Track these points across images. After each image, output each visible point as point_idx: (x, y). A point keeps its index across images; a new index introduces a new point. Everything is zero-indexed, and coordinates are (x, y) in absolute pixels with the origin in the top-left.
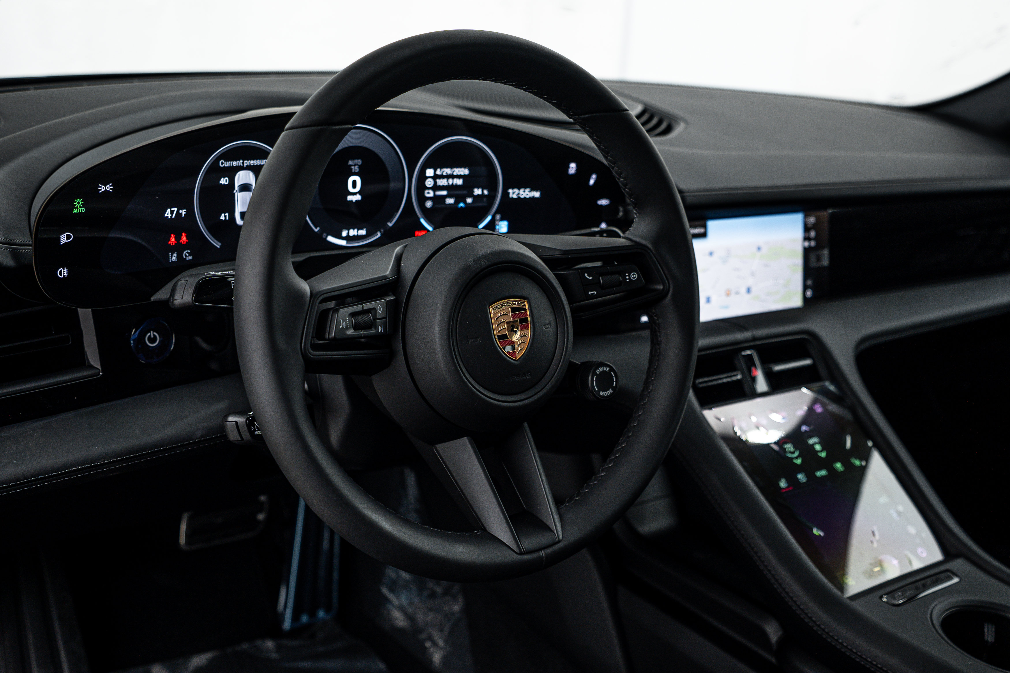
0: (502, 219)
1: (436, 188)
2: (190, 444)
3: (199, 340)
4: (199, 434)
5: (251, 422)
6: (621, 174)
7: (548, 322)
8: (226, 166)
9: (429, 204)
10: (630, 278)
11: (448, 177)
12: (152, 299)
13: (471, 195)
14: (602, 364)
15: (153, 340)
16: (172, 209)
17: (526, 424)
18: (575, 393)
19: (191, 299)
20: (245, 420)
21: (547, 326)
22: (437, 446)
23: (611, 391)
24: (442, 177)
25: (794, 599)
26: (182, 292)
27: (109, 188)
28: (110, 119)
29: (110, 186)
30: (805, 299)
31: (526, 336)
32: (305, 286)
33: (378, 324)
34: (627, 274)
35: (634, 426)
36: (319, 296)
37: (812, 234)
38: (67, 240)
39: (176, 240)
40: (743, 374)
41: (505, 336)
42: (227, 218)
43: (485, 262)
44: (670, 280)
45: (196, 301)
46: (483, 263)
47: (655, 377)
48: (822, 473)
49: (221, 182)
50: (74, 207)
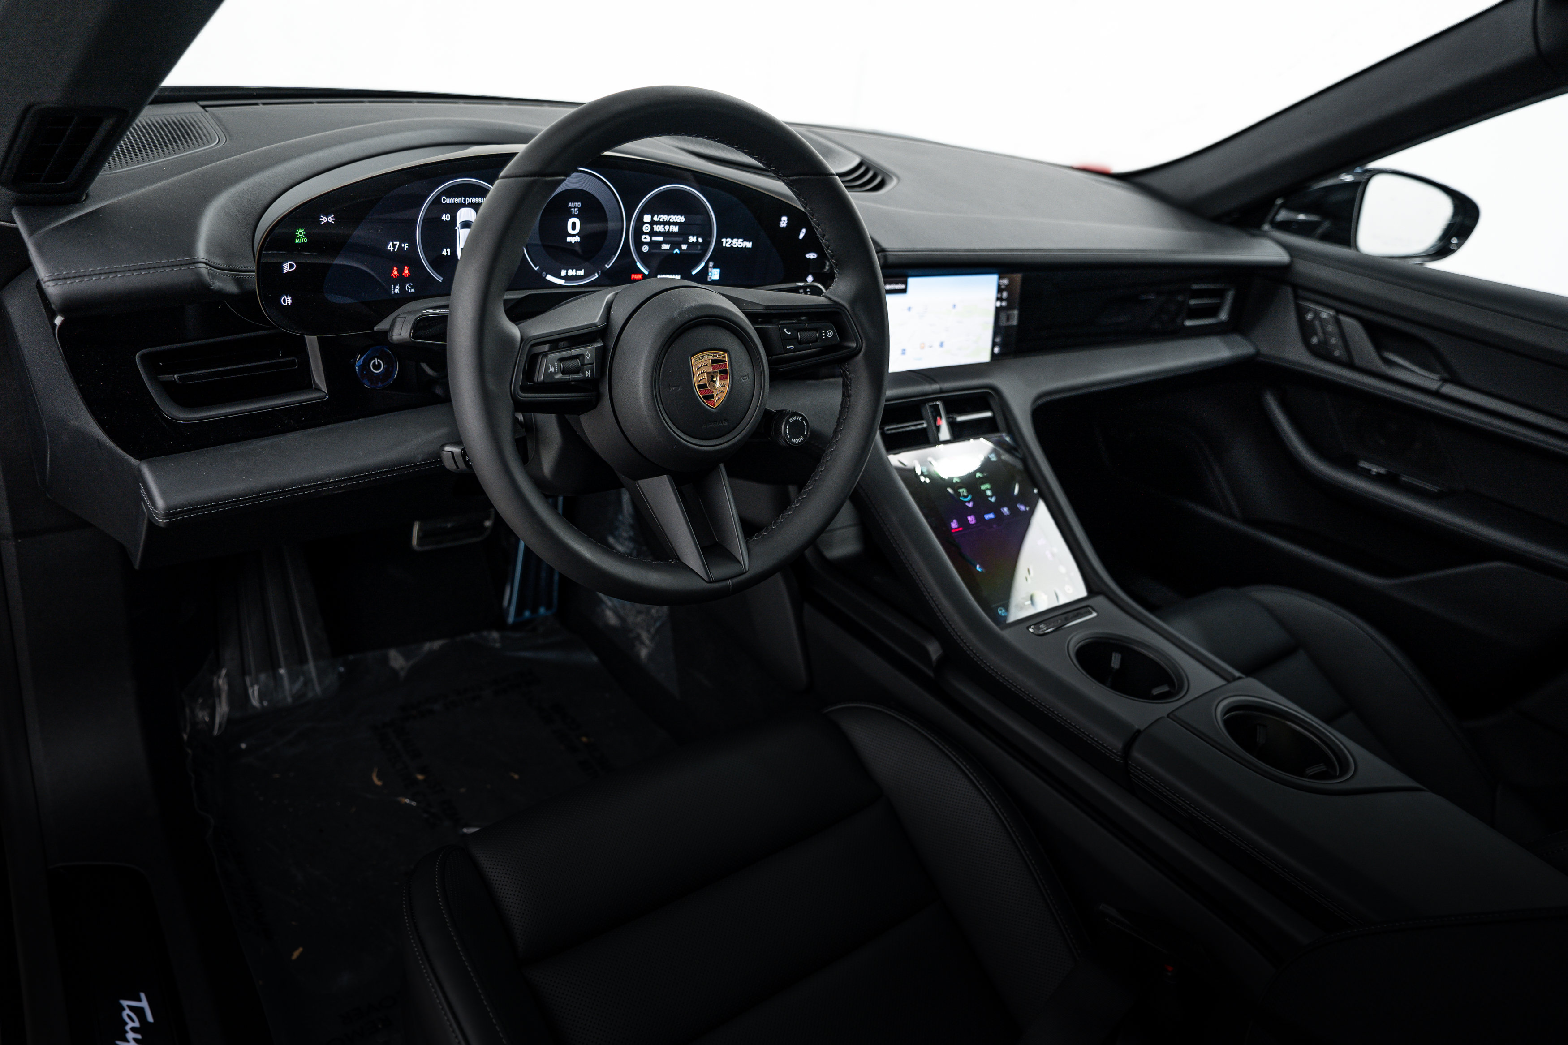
0: (715, 267)
1: (652, 233)
2: (411, 466)
3: (425, 366)
4: (420, 458)
5: (464, 454)
6: (824, 235)
7: (746, 374)
8: (447, 202)
9: (645, 249)
10: (826, 335)
11: (665, 223)
12: (376, 328)
13: (686, 242)
14: (795, 414)
15: (377, 367)
16: (395, 243)
17: (722, 465)
18: (769, 439)
19: (408, 335)
20: (460, 450)
21: (745, 378)
22: (639, 481)
23: (802, 438)
24: (659, 223)
25: (953, 626)
26: (400, 328)
27: (331, 219)
28: (335, 145)
29: (332, 218)
30: (993, 355)
31: (724, 386)
32: (515, 331)
33: (585, 369)
34: (823, 332)
35: (821, 471)
36: (529, 342)
37: (1005, 295)
38: (290, 269)
39: (398, 273)
40: (928, 423)
41: (705, 386)
42: (449, 254)
43: (689, 315)
44: (863, 339)
45: (413, 337)
46: (687, 317)
47: (844, 427)
48: (989, 516)
49: (442, 219)
50: (295, 237)
